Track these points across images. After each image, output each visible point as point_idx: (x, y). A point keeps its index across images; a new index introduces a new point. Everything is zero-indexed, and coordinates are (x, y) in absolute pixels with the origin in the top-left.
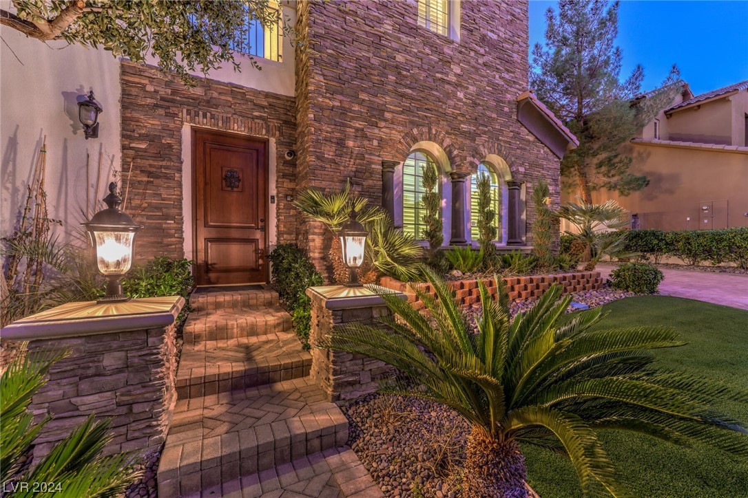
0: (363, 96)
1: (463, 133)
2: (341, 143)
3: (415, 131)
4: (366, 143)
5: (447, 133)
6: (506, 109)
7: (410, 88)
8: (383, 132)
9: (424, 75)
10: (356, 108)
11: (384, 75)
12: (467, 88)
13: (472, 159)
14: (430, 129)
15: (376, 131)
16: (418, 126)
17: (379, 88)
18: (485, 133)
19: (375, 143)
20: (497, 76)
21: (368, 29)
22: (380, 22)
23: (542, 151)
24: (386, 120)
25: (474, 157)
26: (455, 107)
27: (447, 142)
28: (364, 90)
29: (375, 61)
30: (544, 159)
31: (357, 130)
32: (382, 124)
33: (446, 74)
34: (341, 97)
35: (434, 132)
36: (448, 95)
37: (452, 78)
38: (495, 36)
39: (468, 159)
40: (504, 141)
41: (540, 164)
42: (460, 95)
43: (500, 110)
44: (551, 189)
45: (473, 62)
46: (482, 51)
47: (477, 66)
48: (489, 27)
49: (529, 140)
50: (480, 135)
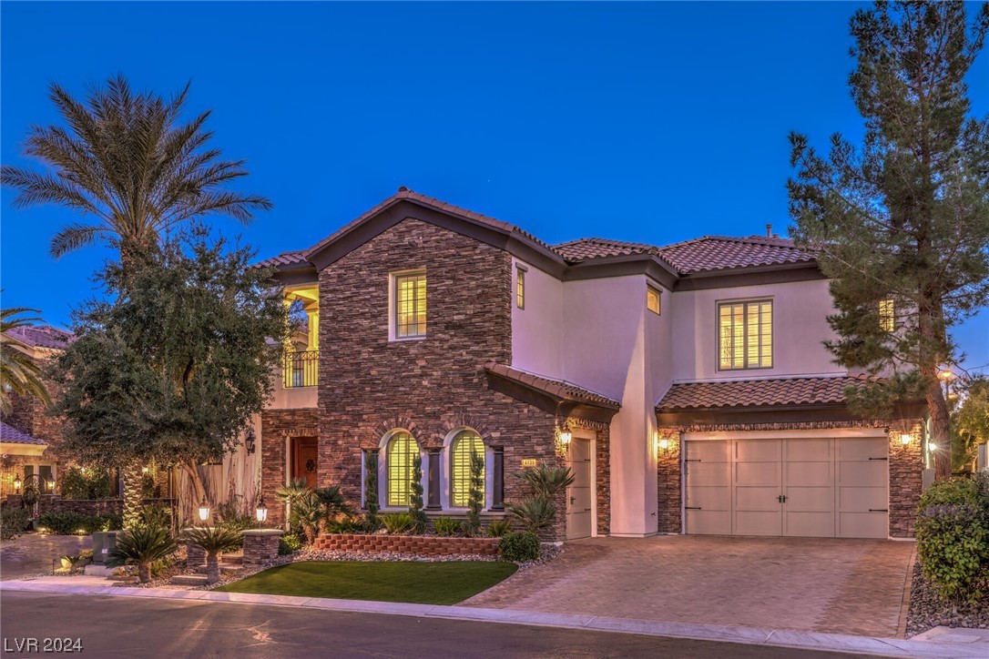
0: (349, 409)
1: (429, 416)
2: (335, 443)
3: (385, 423)
4: (350, 439)
5: (412, 418)
6: (475, 380)
7: (381, 392)
8: (362, 428)
9: (392, 377)
10: (344, 417)
11: (363, 389)
12: (432, 375)
13: (437, 435)
14: (397, 419)
15: (357, 430)
16: (386, 418)
17: (359, 399)
18: (449, 409)
19: (356, 438)
20: (464, 353)
21: (352, 361)
22: (359, 353)
23: (526, 411)
24: (364, 421)
25: (438, 432)
26: (419, 395)
27: (413, 425)
28: (349, 404)
29: (356, 382)
30: (530, 418)
31: (344, 432)
32: (360, 424)
33: (413, 370)
34: (335, 414)
35: (400, 420)
36: (413, 387)
37: (418, 371)
38: (462, 317)
39: (433, 436)
40: (473, 412)
41: (524, 425)
42: (425, 383)
43: (467, 384)
44: (539, 449)
45: (438, 351)
46: (447, 337)
47: (441, 352)
48: (455, 312)
49: (506, 404)
50: (445, 412)
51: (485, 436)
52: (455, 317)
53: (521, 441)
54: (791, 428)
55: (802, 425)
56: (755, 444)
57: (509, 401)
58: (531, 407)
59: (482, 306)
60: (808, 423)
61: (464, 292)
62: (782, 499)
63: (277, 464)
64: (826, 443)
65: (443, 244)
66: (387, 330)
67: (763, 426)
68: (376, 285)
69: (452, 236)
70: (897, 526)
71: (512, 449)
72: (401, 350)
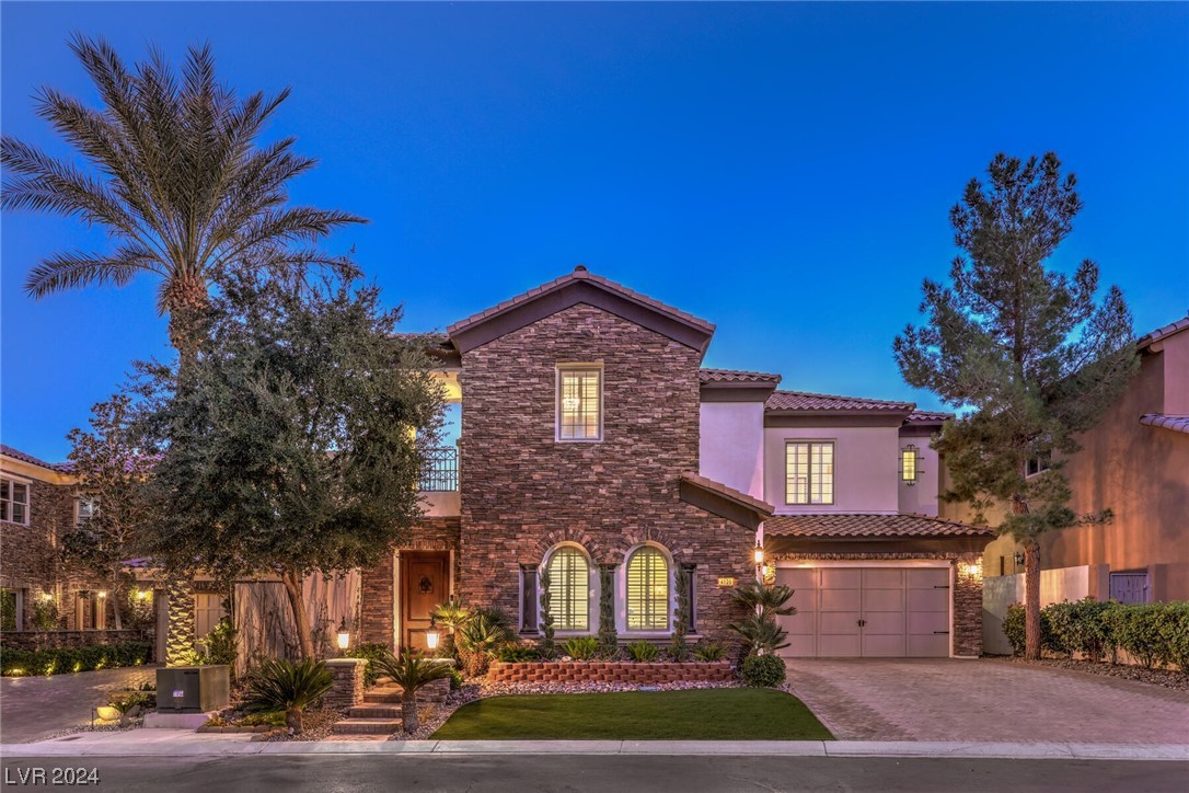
0: (502, 517)
1: (607, 528)
2: (484, 557)
3: (551, 535)
4: (505, 553)
5: (586, 530)
6: (664, 491)
7: (546, 499)
8: (521, 540)
9: (560, 483)
10: (497, 527)
11: (523, 495)
12: (611, 483)
13: (617, 550)
14: (567, 531)
15: (514, 542)
16: (553, 530)
17: (517, 506)
18: (633, 521)
19: (513, 552)
20: (651, 461)
21: (507, 462)
22: (518, 453)
23: (723, 526)
24: (523, 532)
25: (619, 547)
26: (595, 505)
27: (587, 538)
28: (504, 512)
29: (513, 486)
30: (726, 534)
31: (498, 544)
32: (519, 535)
33: (587, 476)
34: (484, 522)
35: (571, 532)
36: (587, 496)
37: (593, 478)
38: (649, 421)
39: (612, 551)
40: (661, 526)
41: (720, 542)
42: (602, 491)
43: (655, 495)
44: (737, 567)
45: (619, 456)
46: (630, 441)
47: (623, 458)
48: (640, 415)
49: (700, 518)
50: (627, 525)
51: (676, 552)
52: (640, 420)
53: (717, 559)
54: (876, 558)
55: (886, 555)
56: (837, 572)
57: (704, 515)
58: (729, 522)
59: (671, 410)
60: (891, 553)
61: (652, 394)
62: (861, 623)
63: (385, 583)
64: (898, 573)
65: (625, 338)
66: (554, 429)
67: (852, 556)
68: (540, 376)
69: (635, 330)
70: (963, 645)
71: (707, 566)
72: (573, 452)
